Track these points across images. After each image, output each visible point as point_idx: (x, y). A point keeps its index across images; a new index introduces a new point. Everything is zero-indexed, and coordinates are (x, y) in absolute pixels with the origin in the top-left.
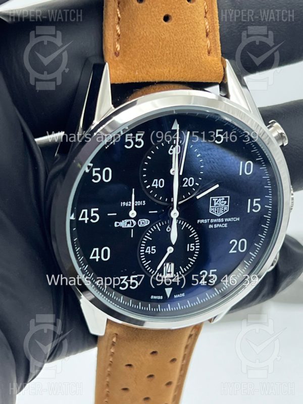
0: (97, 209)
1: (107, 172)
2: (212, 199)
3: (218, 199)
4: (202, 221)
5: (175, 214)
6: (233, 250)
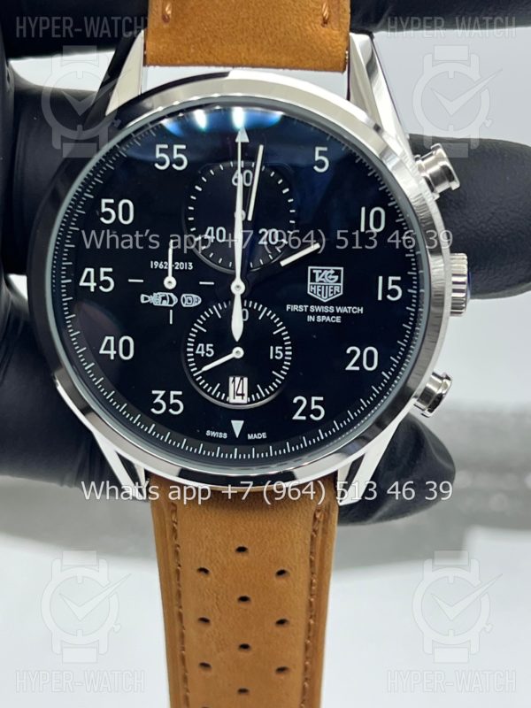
0: (110, 270)
1: (126, 207)
2: (312, 270)
3: (323, 270)
4: (295, 308)
5: (238, 287)
6: (354, 365)
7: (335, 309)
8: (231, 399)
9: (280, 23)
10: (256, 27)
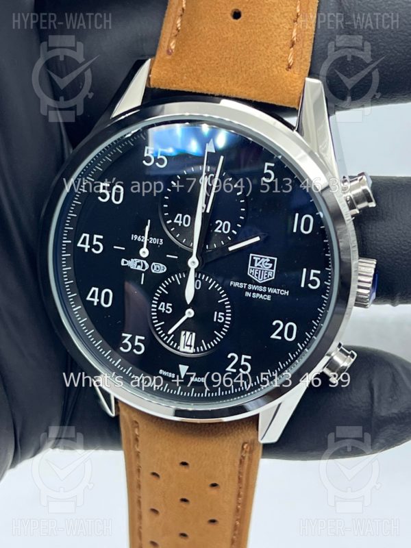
0: (101, 237)
2: (252, 257)
3: (261, 258)
4: (236, 284)
5: (193, 263)
6: (277, 335)
7: (267, 289)
8: (181, 348)
9: (253, 64)
10: (234, 65)
